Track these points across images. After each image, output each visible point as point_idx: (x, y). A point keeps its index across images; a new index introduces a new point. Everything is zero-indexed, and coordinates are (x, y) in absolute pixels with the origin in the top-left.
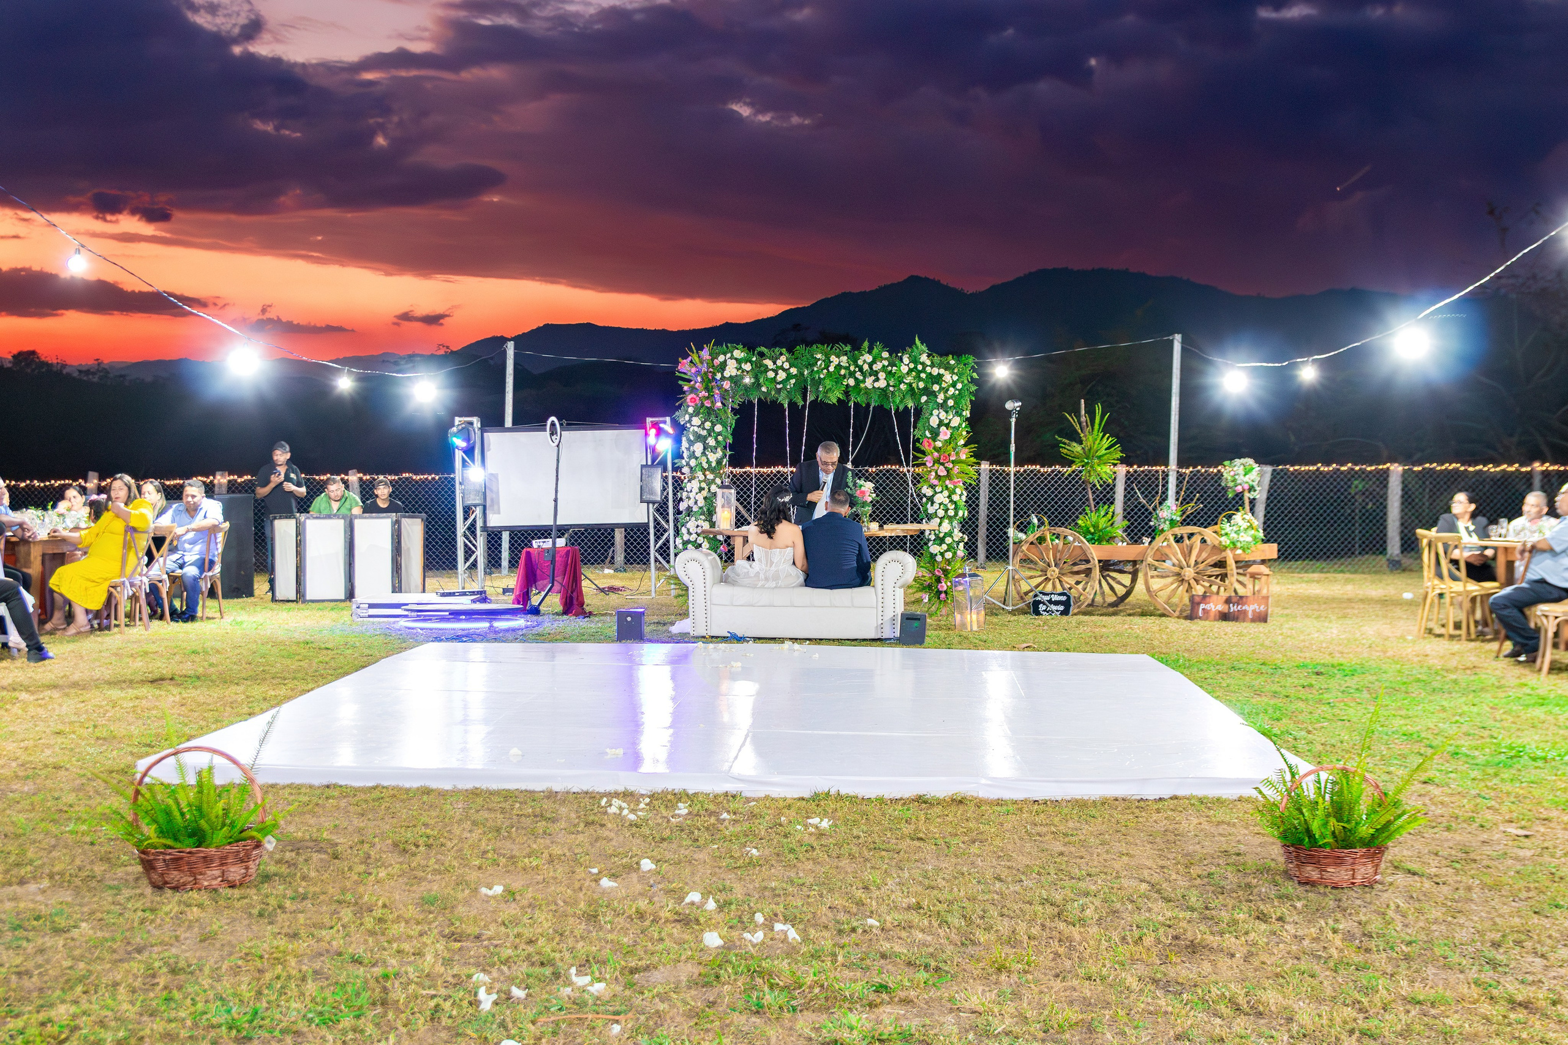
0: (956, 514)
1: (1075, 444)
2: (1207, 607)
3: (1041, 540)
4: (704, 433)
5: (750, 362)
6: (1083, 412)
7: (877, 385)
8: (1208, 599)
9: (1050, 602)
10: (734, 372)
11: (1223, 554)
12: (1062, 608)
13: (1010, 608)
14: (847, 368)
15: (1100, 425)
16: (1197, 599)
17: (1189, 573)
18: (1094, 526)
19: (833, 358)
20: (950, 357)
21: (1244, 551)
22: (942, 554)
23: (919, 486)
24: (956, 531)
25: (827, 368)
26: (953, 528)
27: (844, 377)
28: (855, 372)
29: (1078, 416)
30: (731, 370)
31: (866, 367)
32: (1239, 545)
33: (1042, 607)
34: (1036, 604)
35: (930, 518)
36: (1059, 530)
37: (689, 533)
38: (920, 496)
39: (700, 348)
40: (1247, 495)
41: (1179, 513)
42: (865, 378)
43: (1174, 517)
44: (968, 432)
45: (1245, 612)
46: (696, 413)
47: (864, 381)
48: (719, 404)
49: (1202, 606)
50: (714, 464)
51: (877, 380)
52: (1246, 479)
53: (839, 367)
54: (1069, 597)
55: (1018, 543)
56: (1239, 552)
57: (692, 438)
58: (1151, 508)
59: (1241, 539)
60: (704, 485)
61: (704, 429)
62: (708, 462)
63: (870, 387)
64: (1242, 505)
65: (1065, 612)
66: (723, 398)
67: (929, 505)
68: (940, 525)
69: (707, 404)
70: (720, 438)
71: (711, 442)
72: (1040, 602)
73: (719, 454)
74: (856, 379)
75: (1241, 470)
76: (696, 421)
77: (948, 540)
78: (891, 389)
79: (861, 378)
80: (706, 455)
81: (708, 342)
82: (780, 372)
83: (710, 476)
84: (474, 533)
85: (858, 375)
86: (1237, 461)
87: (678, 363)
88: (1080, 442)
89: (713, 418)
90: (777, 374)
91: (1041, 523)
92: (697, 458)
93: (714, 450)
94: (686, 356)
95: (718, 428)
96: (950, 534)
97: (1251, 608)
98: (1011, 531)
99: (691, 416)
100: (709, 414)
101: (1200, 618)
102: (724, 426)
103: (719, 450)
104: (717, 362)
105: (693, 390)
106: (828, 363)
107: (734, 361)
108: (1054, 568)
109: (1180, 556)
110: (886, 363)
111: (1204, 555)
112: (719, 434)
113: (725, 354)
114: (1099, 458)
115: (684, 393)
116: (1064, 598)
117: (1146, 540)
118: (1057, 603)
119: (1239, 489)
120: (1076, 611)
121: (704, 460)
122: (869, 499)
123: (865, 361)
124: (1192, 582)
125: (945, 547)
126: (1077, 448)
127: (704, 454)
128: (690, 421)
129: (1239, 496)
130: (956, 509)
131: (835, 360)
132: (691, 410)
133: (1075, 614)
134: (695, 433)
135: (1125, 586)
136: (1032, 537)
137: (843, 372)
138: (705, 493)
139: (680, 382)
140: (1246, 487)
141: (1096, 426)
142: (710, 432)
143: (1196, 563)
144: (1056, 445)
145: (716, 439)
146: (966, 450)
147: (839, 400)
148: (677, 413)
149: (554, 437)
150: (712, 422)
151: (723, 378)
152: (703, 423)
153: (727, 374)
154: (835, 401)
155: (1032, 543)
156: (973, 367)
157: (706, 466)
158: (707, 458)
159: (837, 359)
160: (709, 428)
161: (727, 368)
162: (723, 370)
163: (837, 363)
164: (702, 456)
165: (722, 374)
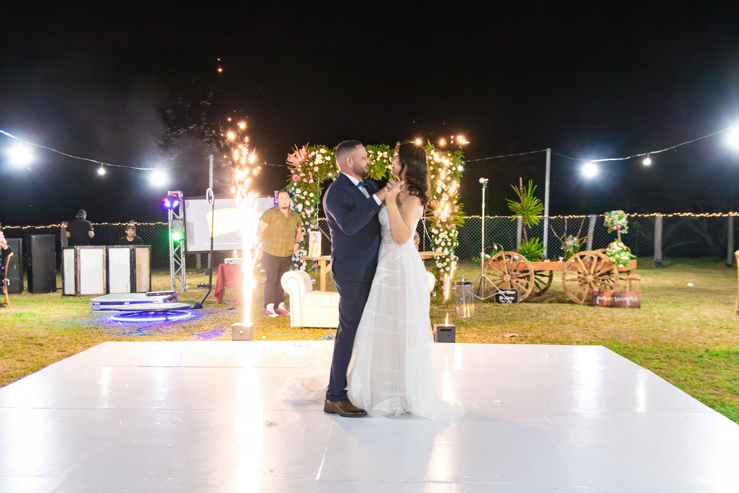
0: (452, 245)
1: (517, 203)
2: (601, 298)
3: (500, 258)
4: (303, 198)
5: (330, 155)
6: (521, 185)
8: (602, 294)
9: (506, 294)
10: (321, 162)
11: (611, 267)
12: (512, 298)
13: (482, 299)
14: (387, 159)
15: (531, 192)
16: (595, 294)
17: (590, 278)
18: (528, 250)
19: (379, 153)
20: (448, 152)
21: (624, 265)
22: (444, 268)
23: (430, 228)
24: (452, 254)
25: (376, 159)
26: (450, 253)
27: (386, 164)
29: (519, 187)
30: (319, 160)
32: (621, 261)
33: (501, 298)
34: (498, 296)
35: (436, 246)
36: (510, 253)
37: (296, 257)
38: (431, 234)
39: (300, 148)
40: (619, 232)
41: (578, 243)
43: (575, 245)
44: (459, 196)
45: (625, 302)
46: (299, 186)
48: (312, 181)
49: (599, 298)
50: (309, 216)
52: (620, 222)
53: (382, 158)
54: (517, 292)
55: (486, 260)
56: (621, 266)
57: (296, 201)
58: (561, 239)
59: (622, 258)
60: (303, 228)
61: (303, 195)
62: (306, 215)
64: (617, 238)
65: (514, 301)
66: (314, 178)
67: (436, 240)
68: (443, 251)
69: (305, 181)
70: (313, 201)
71: (308, 203)
72: (500, 295)
73: (313, 210)
75: (616, 217)
76: (298, 191)
77: (448, 260)
80: (305, 211)
81: (305, 144)
84: (180, 256)
86: (613, 212)
87: (287, 156)
88: (520, 202)
89: (308, 188)
91: (499, 249)
93: (309, 208)
94: (292, 153)
95: (312, 195)
96: (448, 256)
97: (629, 299)
98: (483, 254)
99: (296, 188)
100: (306, 187)
101: (597, 305)
102: (315, 194)
103: (312, 208)
104: (310, 156)
105: (297, 173)
106: (376, 155)
107: (320, 155)
108: (508, 275)
109: (584, 268)
111: (599, 268)
112: (312, 198)
113: (315, 151)
114: (531, 211)
115: (291, 174)
116: (514, 293)
117: (561, 258)
118: (509, 295)
119: (615, 228)
120: (521, 300)
121: (303, 214)
124: (592, 284)
125: (445, 264)
126: (518, 205)
127: (303, 210)
128: (295, 191)
129: (615, 233)
130: (452, 242)
131: (380, 154)
132: (295, 184)
133: (521, 302)
134: (298, 198)
135: (545, 284)
136: (494, 257)
137: (385, 161)
138: (304, 233)
139: (289, 168)
140: (619, 227)
141: (529, 193)
142: (307, 197)
143: (594, 272)
144: (506, 204)
145: (310, 202)
146: (458, 207)
147: (383, 178)
148: (287, 186)
149: (210, 200)
150: (308, 191)
151: (314, 165)
152: (302, 192)
153: (316, 163)
154: (380, 178)
155: (494, 261)
156: (462, 158)
157: (304, 217)
158: (306, 213)
159: (381, 153)
160: (306, 195)
161: (316, 159)
162: (314, 160)
163: (381, 156)
164: (302, 212)
165: (313, 163)
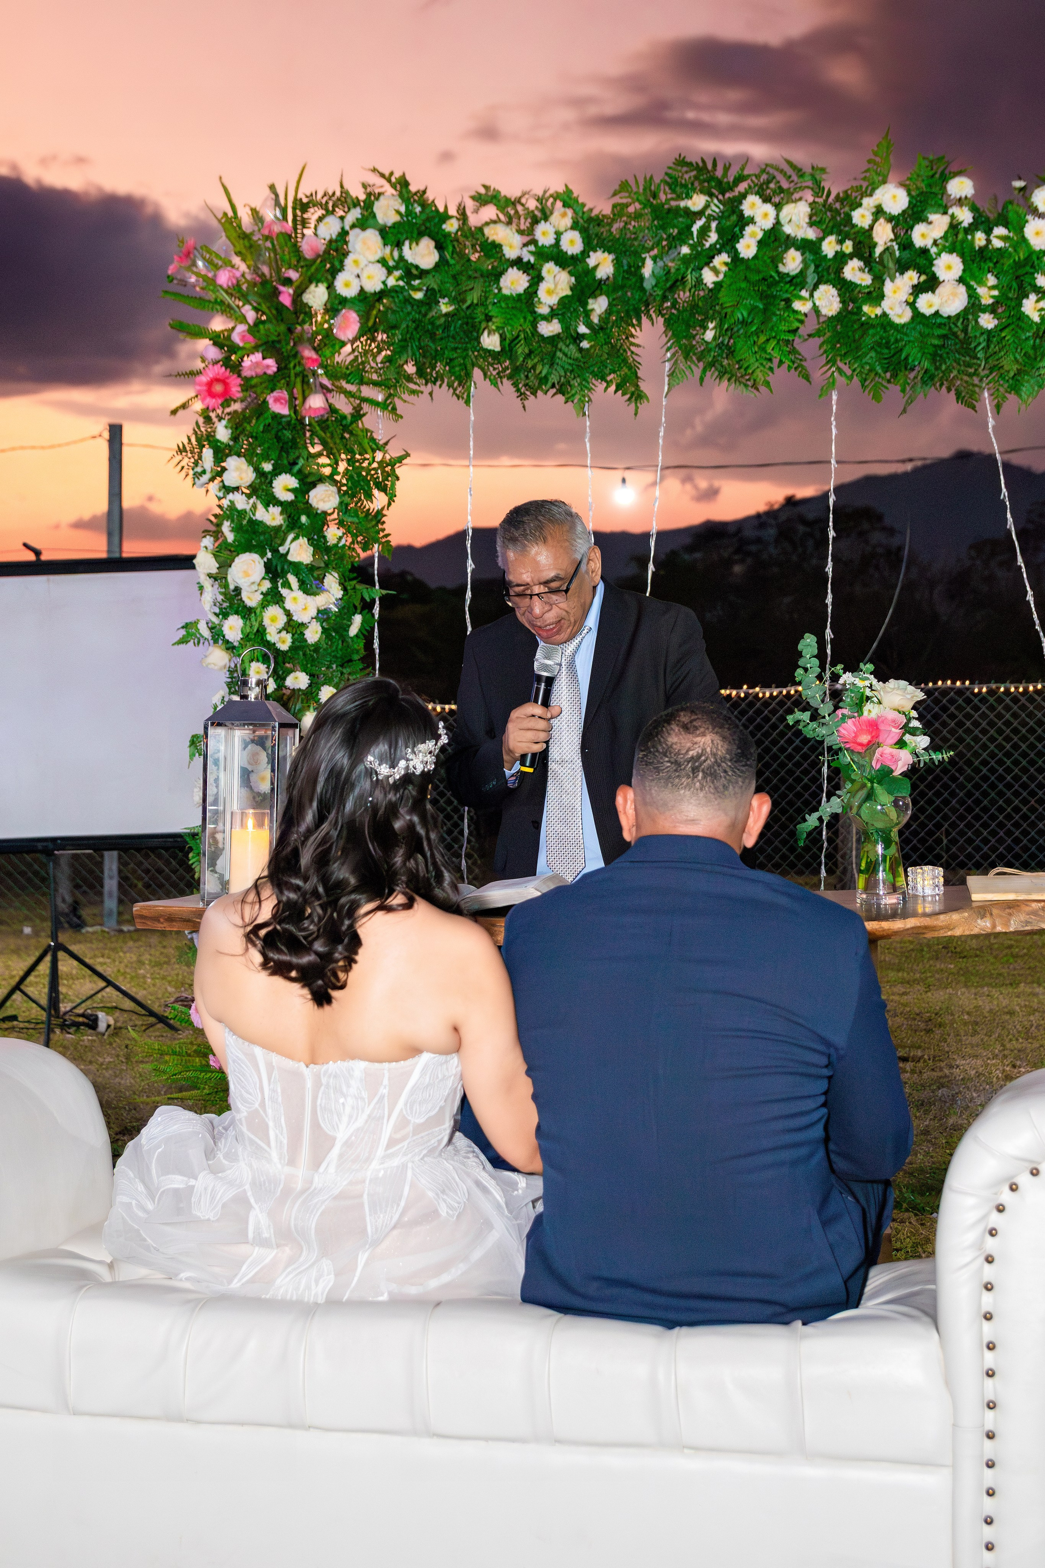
4: (272, 517)
7: (927, 303)
19: (753, 203)
25: (729, 240)
27: (797, 281)
28: (841, 259)
30: (363, 269)
31: (883, 234)
42: (879, 280)
47: (876, 295)
48: (322, 403)
50: (312, 635)
51: (931, 284)
53: (778, 236)
61: (270, 500)
62: (291, 625)
63: (901, 315)
69: (279, 403)
70: (333, 536)
71: (301, 551)
73: (334, 595)
74: (846, 289)
76: (239, 470)
78: (987, 321)
79: (864, 279)
80: (283, 603)
82: (549, 269)
83: (299, 680)
85: (853, 271)
89: (301, 454)
90: (537, 279)
92: (246, 612)
93: (311, 580)
95: (326, 498)
99: (220, 451)
100: (285, 443)
103: (332, 581)
104: (312, 244)
106: (734, 220)
107: (374, 236)
110: (965, 216)
113: (341, 214)
121: (274, 621)
122: (903, 761)
123: (879, 212)
127: (274, 597)
131: (759, 210)
137: (793, 262)
150: (302, 476)
151: (336, 305)
158: (288, 614)
159: (769, 209)
160: (290, 497)
161: (348, 262)
162: (335, 272)
163: (768, 224)
164: (264, 605)
165: (330, 287)
